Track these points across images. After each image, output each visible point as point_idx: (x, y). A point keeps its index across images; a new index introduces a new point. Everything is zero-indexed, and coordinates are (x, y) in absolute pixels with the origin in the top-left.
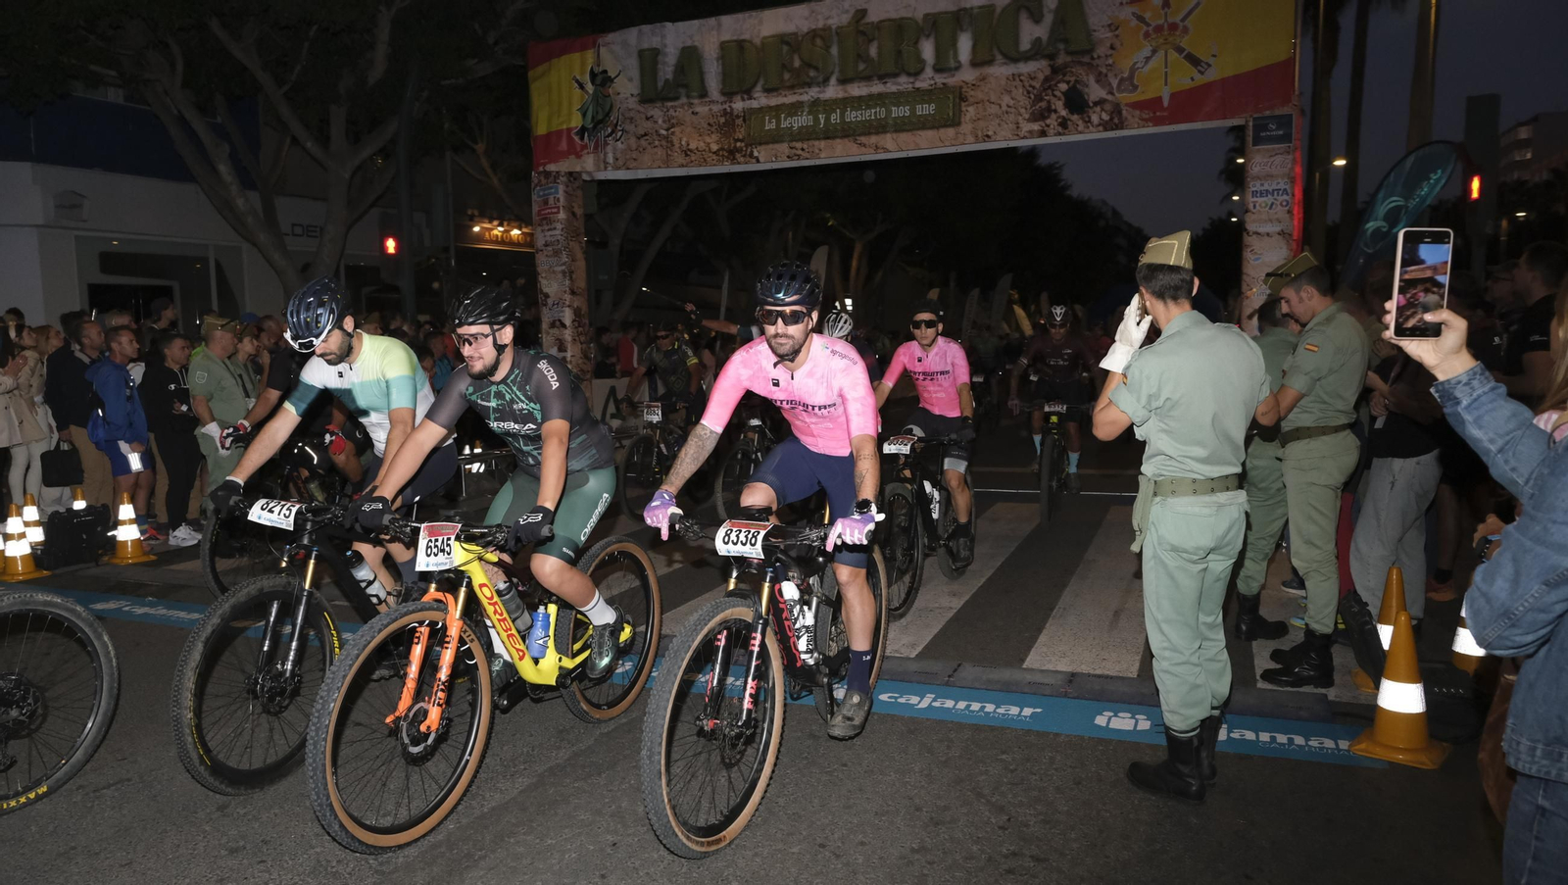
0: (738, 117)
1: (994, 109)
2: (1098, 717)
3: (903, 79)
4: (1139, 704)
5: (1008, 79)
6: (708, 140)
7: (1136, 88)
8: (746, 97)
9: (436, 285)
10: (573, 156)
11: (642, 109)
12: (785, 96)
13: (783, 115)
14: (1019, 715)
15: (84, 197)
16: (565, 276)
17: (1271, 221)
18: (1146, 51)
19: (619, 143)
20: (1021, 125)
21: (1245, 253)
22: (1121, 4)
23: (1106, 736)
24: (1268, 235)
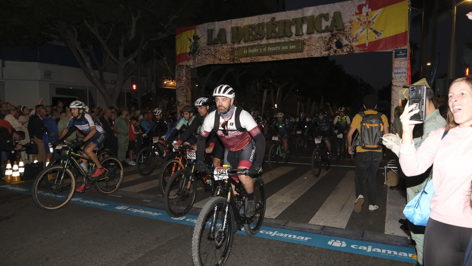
0: (236, 49)
1: (314, 47)
2: (329, 241)
3: (286, 38)
4: (344, 238)
5: (318, 38)
6: (227, 56)
7: (358, 40)
8: (238, 43)
9: (151, 99)
10: (186, 61)
11: (208, 47)
12: (250, 43)
13: (249, 49)
14: (304, 240)
15: (51, 72)
16: (185, 97)
17: (400, 82)
18: (361, 29)
19: (200, 56)
20: (322, 52)
21: (392, 92)
22: (353, 15)
23: (331, 248)
24: (400, 86)
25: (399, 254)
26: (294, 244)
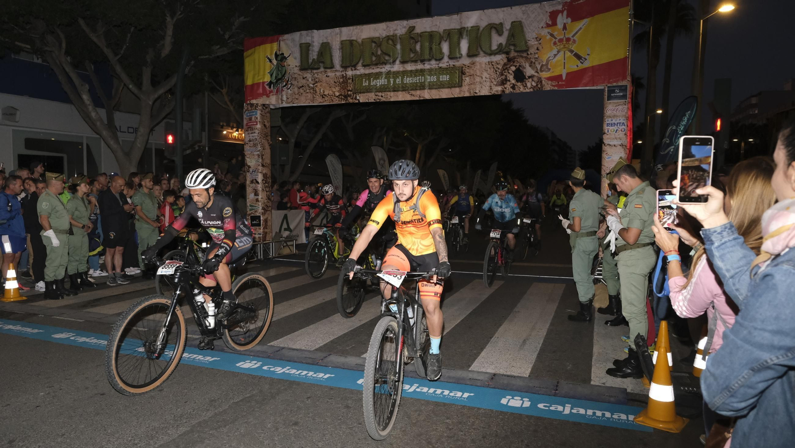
0: (349, 79)
1: (479, 79)
2: (503, 399)
3: (433, 62)
4: (527, 392)
5: (486, 64)
6: (334, 90)
7: (550, 69)
8: (353, 68)
9: (200, 160)
10: (265, 97)
11: (301, 74)
12: (373, 69)
13: (372, 79)
14: (461, 397)
15: (17, 109)
16: (259, 157)
17: (616, 138)
18: (555, 52)
19: (289, 90)
20: (492, 88)
21: (603, 155)
22: (542, 27)
23: (505, 410)
24: (615, 146)
25: (613, 416)
26: (445, 404)
